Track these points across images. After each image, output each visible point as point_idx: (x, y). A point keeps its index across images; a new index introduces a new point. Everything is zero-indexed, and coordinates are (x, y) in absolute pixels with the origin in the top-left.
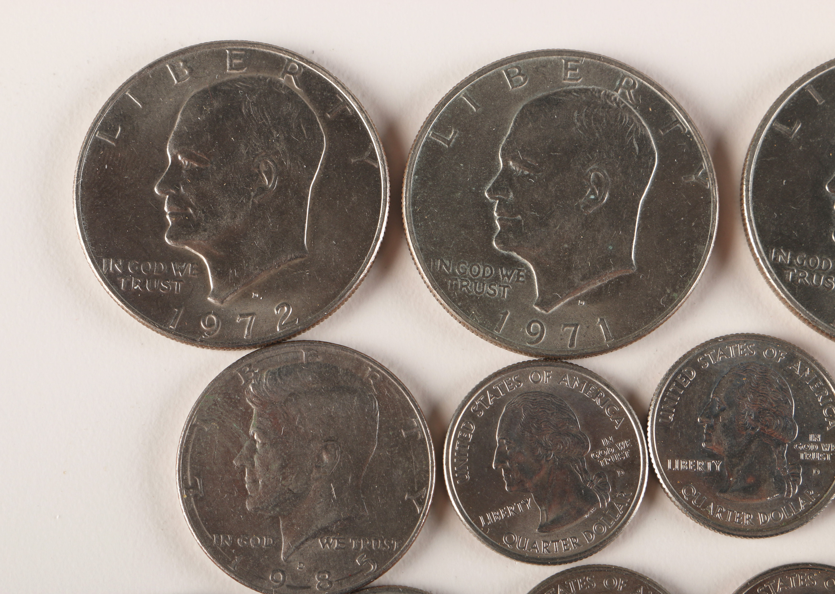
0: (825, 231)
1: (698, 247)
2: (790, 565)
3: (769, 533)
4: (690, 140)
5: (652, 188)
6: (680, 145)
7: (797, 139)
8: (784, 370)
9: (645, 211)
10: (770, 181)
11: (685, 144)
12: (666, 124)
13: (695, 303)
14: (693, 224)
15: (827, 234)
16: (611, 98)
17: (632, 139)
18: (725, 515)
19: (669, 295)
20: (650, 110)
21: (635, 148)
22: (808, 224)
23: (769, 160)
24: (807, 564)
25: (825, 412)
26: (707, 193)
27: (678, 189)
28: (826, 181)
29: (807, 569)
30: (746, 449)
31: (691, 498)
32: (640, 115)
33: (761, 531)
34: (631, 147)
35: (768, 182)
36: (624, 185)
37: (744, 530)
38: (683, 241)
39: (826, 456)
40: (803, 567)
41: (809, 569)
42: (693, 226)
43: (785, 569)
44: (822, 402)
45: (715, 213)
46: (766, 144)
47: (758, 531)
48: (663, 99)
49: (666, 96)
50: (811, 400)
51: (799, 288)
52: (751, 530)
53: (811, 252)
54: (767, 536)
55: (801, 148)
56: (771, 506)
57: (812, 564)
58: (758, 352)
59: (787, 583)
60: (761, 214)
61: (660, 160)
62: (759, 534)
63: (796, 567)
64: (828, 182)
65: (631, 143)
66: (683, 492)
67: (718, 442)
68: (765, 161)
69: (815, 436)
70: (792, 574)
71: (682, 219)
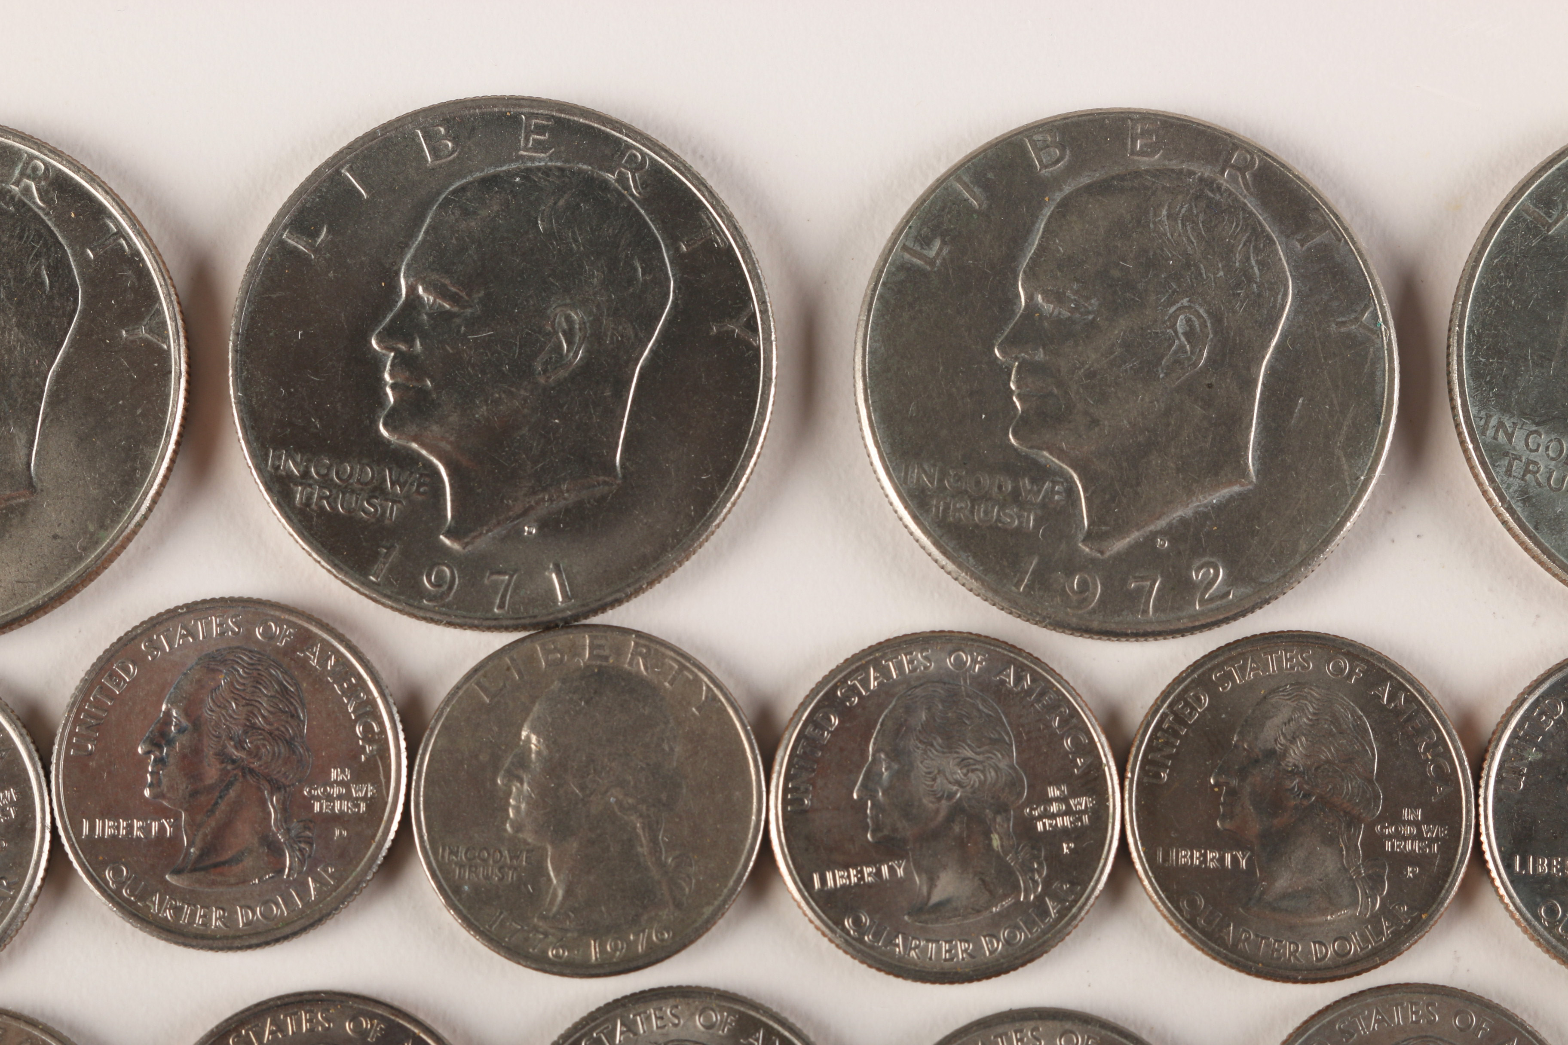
0: (369, 417)
1: (145, 451)
2: (288, 996)
3: (255, 941)
4: (138, 266)
5: (71, 350)
6: (122, 276)
7: (325, 259)
8: (292, 659)
9: (57, 390)
10: (275, 334)
11: (130, 272)
12: (99, 239)
13: (149, 548)
14: (139, 411)
15: (371, 422)
16: (5, 198)
17: (39, 267)
18: (178, 911)
19: (92, 534)
20: (73, 215)
21: (43, 283)
22: (339, 406)
23: (274, 296)
24: (317, 993)
25: (359, 730)
26: (164, 356)
27: (115, 352)
28: (373, 330)
29: (318, 1001)
30: (221, 797)
31: (121, 884)
32: (56, 225)
33: (240, 937)
34: (36, 280)
35: (271, 334)
36: (21, 347)
37: (213, 938)
38: (121, 441)
39: (358, 806)
40: (311, 997)
41: (321, 1001)
42: (139, 415)
43: (279, 1003)
44: (354, 712)
45: (177, 390)
46: (271, 269)
47: (235, 937)
48: (95, 197)
49: (100, 190)
50: (336, 709)
51: (319, 516)
52: (226, 937)
53: (340, 454)
54: (250, 947)
55: (331, 274)
56: (259, 895)
57: (326, 992)
58: (247, 630)
59: (281, 1027)
60: (258, 390)
61: (86, 302)
62: (237, 943)
63: (298, 999)
64: (377, 331)
65: (37, 274)
66: (108, 874)
67: (172, 787)
68: (267, 298)
69: (341, 772)
70: (291, 1011)
71: (121, 402)
